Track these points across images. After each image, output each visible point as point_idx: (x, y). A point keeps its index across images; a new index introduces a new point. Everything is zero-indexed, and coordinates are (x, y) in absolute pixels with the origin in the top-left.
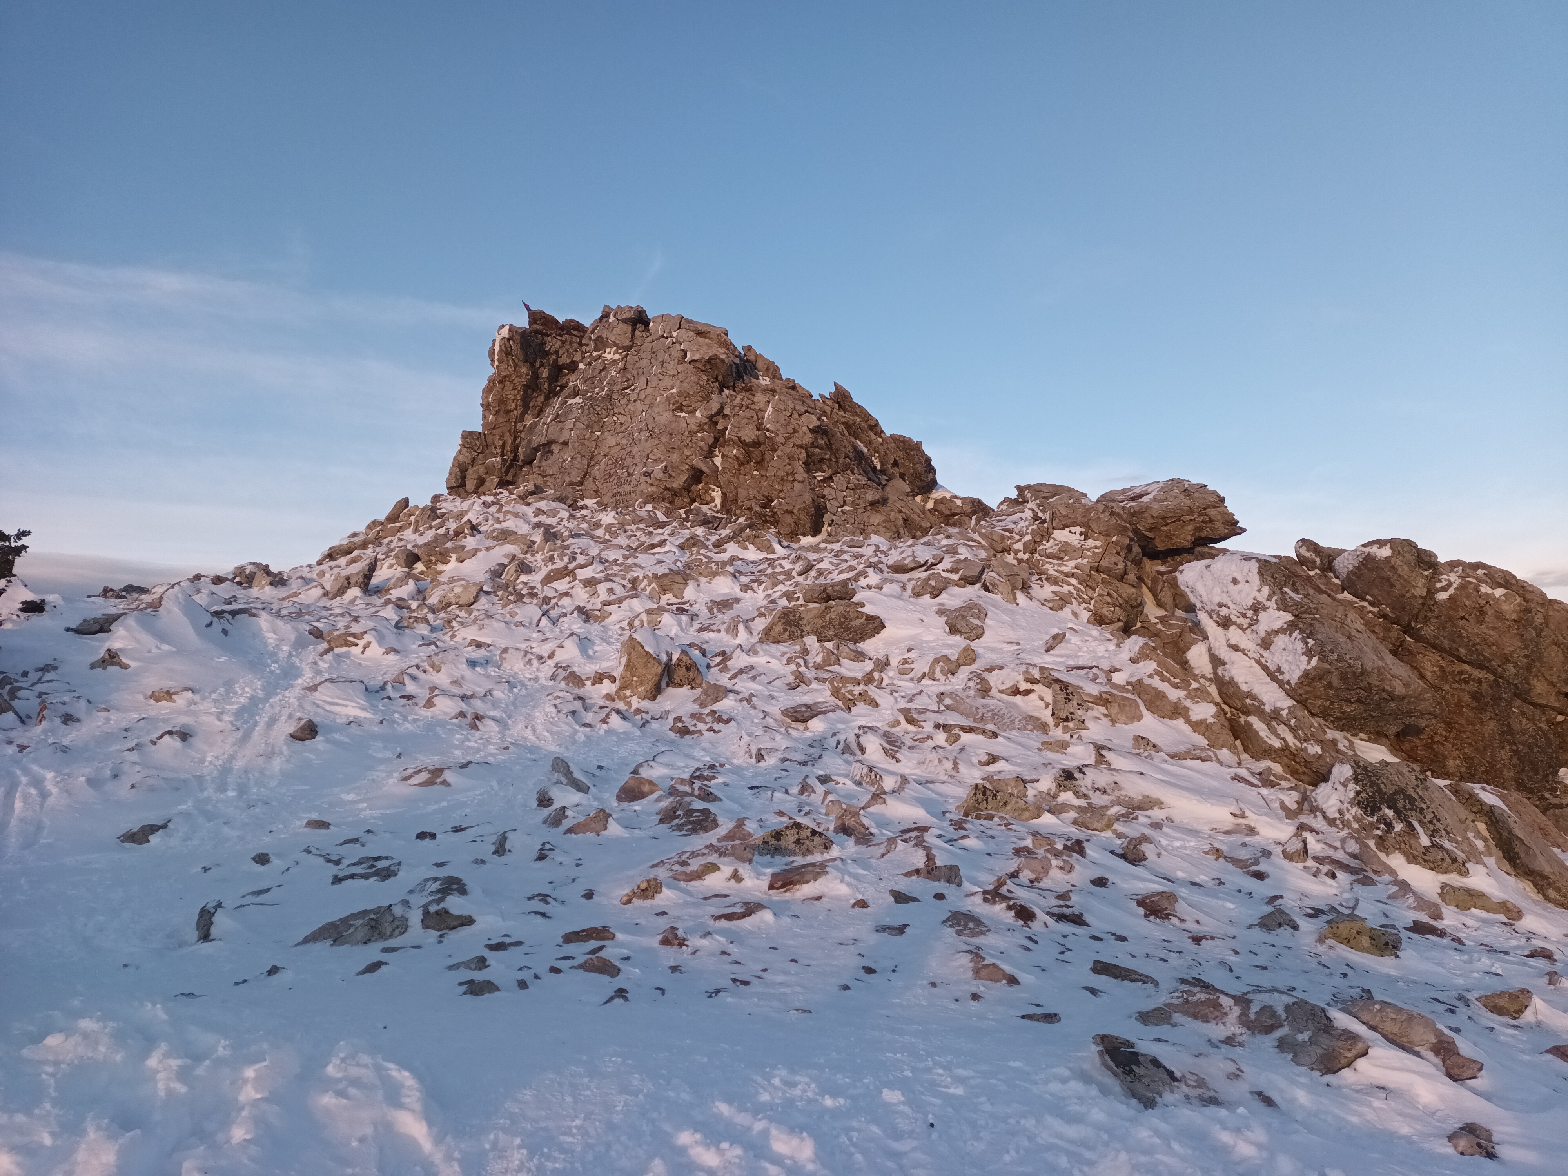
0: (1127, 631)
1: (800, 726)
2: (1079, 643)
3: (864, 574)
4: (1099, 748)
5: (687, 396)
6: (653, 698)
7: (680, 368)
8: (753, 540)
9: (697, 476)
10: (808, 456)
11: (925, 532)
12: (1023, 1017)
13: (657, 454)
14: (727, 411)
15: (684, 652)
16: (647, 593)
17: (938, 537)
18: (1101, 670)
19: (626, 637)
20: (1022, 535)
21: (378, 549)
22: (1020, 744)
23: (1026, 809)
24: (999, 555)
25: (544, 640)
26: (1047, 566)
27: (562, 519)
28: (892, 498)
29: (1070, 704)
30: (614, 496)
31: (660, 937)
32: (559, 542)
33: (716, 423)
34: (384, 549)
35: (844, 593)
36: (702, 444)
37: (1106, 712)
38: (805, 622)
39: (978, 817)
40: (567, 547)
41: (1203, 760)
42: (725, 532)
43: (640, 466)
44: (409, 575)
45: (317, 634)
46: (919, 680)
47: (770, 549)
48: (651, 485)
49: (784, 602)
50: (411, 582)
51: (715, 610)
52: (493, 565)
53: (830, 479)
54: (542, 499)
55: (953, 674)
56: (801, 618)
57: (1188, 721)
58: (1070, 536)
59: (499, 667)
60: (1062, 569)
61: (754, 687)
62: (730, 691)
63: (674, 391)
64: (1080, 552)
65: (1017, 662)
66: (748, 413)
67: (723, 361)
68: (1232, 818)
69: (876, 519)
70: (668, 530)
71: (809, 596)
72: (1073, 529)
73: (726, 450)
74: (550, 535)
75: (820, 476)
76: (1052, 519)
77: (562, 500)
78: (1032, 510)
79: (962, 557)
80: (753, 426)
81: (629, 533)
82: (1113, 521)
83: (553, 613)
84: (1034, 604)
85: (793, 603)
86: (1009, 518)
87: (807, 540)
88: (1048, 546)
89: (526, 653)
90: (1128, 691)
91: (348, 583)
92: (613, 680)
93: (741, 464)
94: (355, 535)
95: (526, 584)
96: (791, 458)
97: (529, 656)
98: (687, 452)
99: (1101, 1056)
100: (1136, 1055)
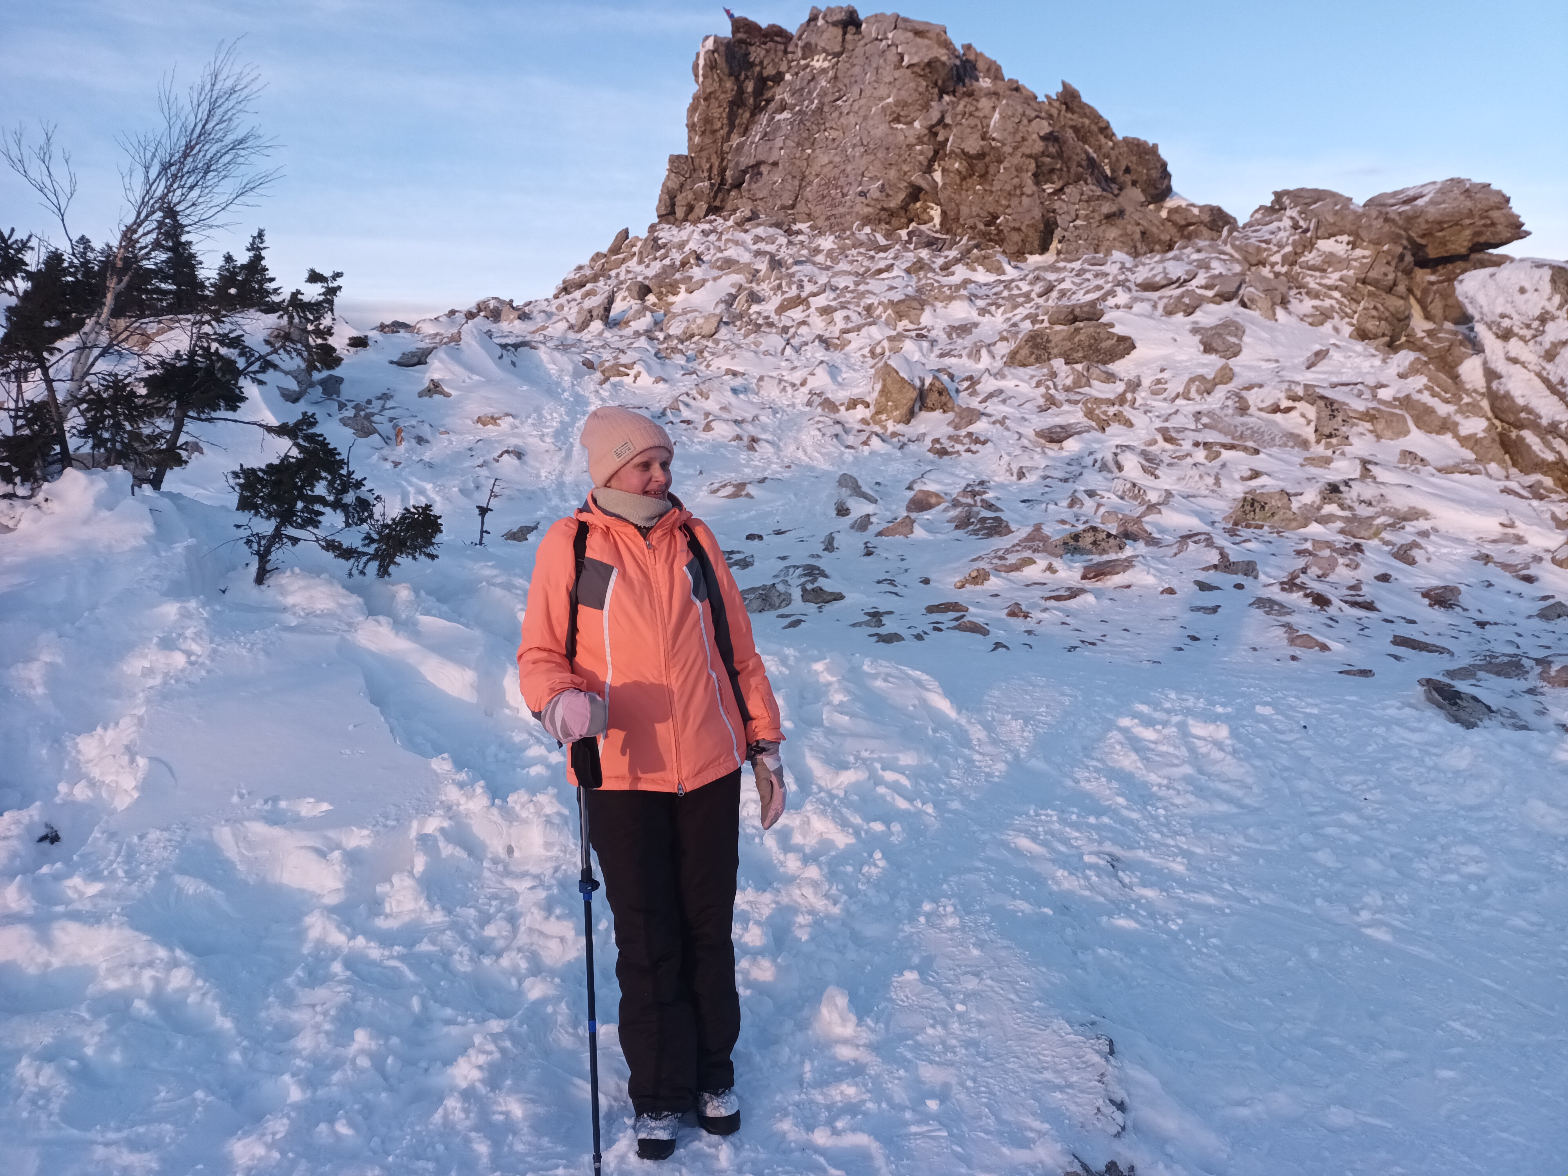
0: (1392, 346)
3: (1112, 293)
5: (904, 104)
6: (908, 422)
7: (897, 74)
8: (983, 260)
9: (915, 193)
10: (1037, 167)
11: (1170, 248)
13: (873, 171)
14: (948, 120)
15: (935, 378)
17: (1185, 251)
19: (881, 364)
20: (1281, 246)
23: (1295, 520)
24: (1253, 269)
26: (1308, 279)
28: (1129, 209)
29: (1335, 421)
30: (828, 219)
33: (936, 134)
34: (613, 282)
35: (1092, 313)
36: (921, 158)
38: (1053, 344)
39: (1248, 526)
42: (953, 254)
43: (855, 184)
44: (646, 308)
47: (1000, 271)
48: (867, 205)
49: (1027, 326)
53: (1060, 191)
54: (759, 225)
55: (1209, 393)
56: (1048, 341)
57: (1457, 436)
58: (1336, 246)
60: (1324, 281)
63: (890, 100)
64: (1346, 263)
66: (972, 121)
67: (944, 64)
69: (1112, 233)
70: (891, 254)
71: (1054, 318)
72: (1339, 238)
73: (947, 163)
74: (776, 263)
75: (1049, 188)
76: (1317, 228)
77: (778, 225)
78: (1292, 218)
79: (1217, 272)
80: (977, 136)
82: (1387, 228)
84: (1294, 320)
85: (1037, 326)
86: (1266, 228)
87: (1034, 259)
88: (1310, 257)
90: (1395, 407)
91: (590, 316)
92: (867, 406)
93: (964, 179)
94: (580, 268)
96: (1019, 170)
98: (906, 168)
99: (1428, 693)
100: (1458, 693)
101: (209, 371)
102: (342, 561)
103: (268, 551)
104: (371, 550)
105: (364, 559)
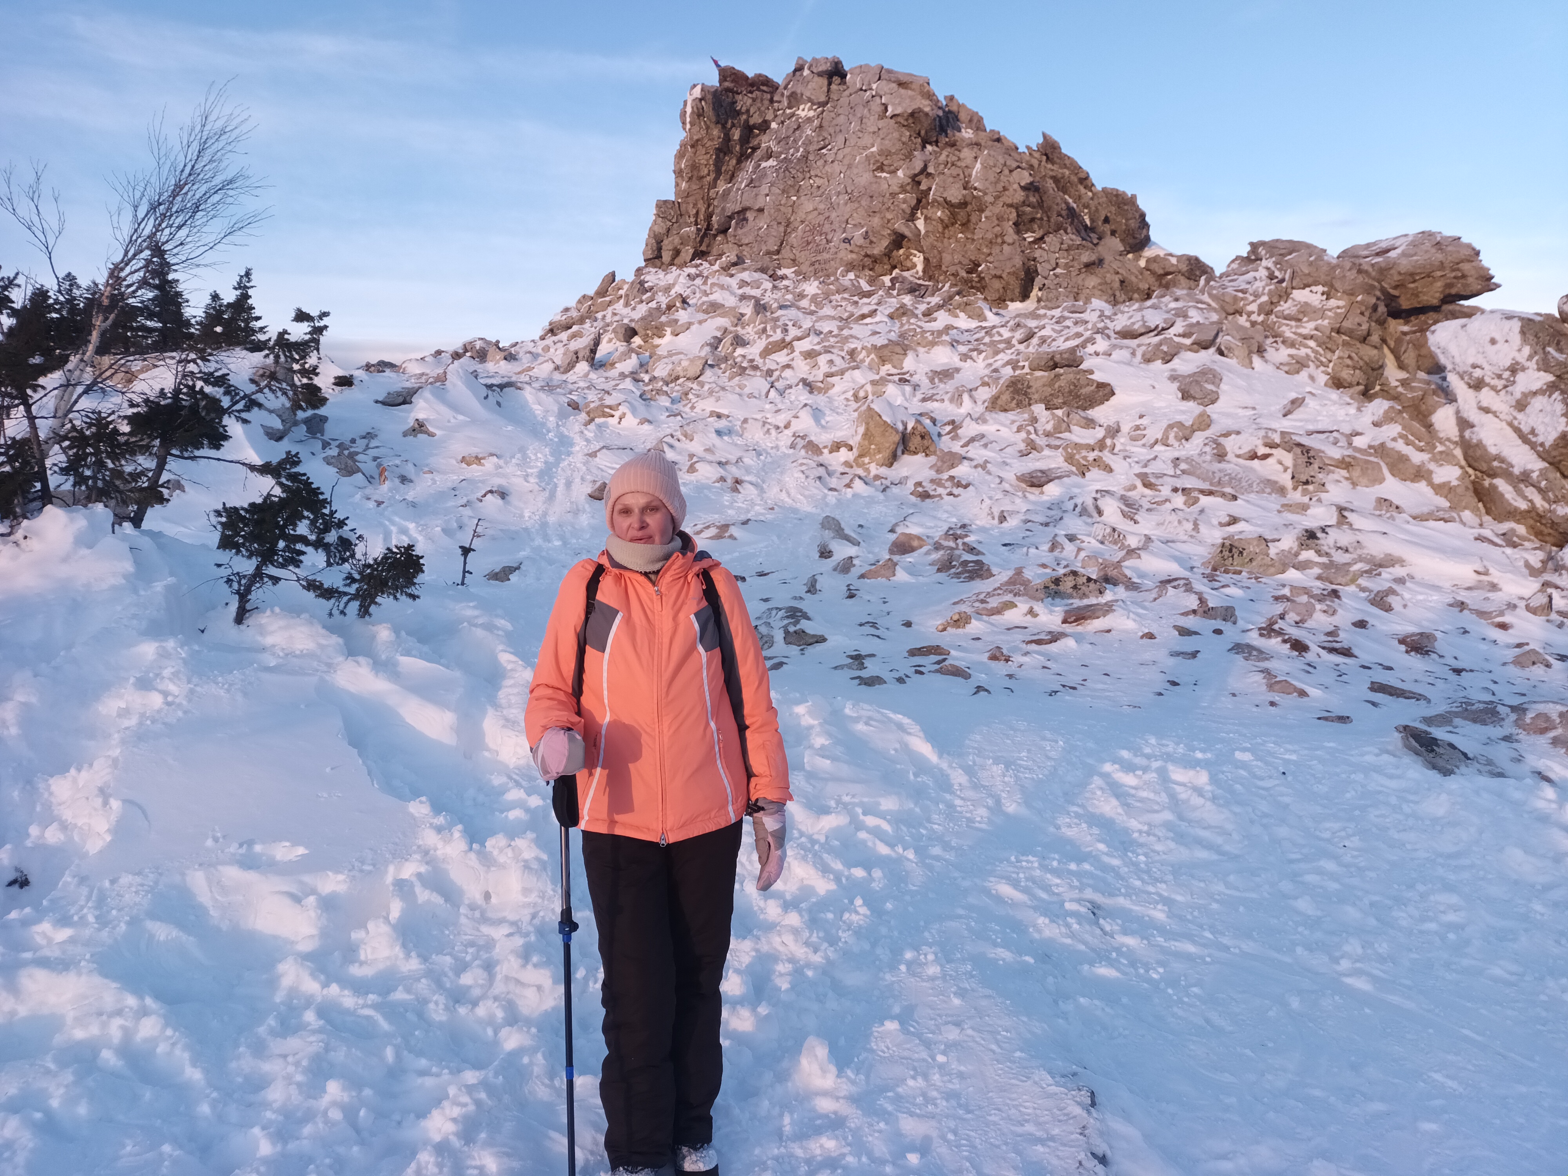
0: (1367, 395)
1: (1036, 490)
2: (1318, 407)
3: (1091, 340)
4: (1341, 510)
5: (888, 154)
6: (891, 465)
7: (881, 124)
8: (965, 307)
9: (899, 240)
10: (1018, 216)
11: (1149, 296)
12: (1319, 718)
13: (857, 218)
14: (931, 170)
15: (918, 421)
16: (866, 364)
17: (1163, 300)
18: (1342, 434)
19: (864, 408)
20: (1257, 296)
21: (595, 324)
22: (1258, 506)
23: (1272, 565)
24: (1230, 317)
25: (777, 411)
26: (1284, 328)
27: (766, 291)
28: (1108, 258)
29: (1311, 468)
30: (812, 264)
31: (987, 655)
32: (768, 314)
33: (919, 183)
34: (599, 324)
35: (1072, 360)
36: (904, 206)
37: (1347, 475)
38: (1033, 390)
39: (1226, 572)
40: (777, 319)
41: (1446, 521)
42: (935, 300)
43: (839, 231)
44: (632, 350)
45: (575, 406)
46: (1152, 446)
47: (981, 317)
48: (851, 252)
49: (1008, 372)
50: (634, 356)
51: (936, 380)
52: (708, 338)
53: (1041, 239)
54: (744, 269)
55: (1187, 440)
56: (1029, 387)
57: (1431, 484)
58: (1311, 296)
59: (741, 436)
60: (1300, 331)
61: (987, 454)
62: (965, 458)
63: (874, 149)
64: (1321, 313)
65: (1254, 426)
66: (954, 171)
67: (927, 114)
68: (1475, 576)
69: (1092, 281)
70: (874, 299)
71: (1035, 364)
72: (1314, 288)
73: (929, 211)
74: (761, 308)
75: (1030, 237)
76: (1292, 278)
77: (763, 270)
78: (1268, 269)
79: (1194, 321)
80: (959, 185)
81: (834, 303)
82: (1360, 279)
83: (779, 385)
84: (1270, 368)
85: (1018, 372)
86: (1242, 278)
87: (1015, 307)
88: (1286, 307)
89: (764, 423)
90: (1370, 455)
91: (576, 357)
92: (851, 448)
93: (946, 227)
94: (567, 310)
95: (744, 356)
96: (1000, 219)
97: (767, 426)
98: (889, 216)
99: (1405, 739)
100: (1436, 739)
101: (194, 409)
102: (322, 601)
103: (248, 591)
104: (353, 589)
105: (345, 599)
